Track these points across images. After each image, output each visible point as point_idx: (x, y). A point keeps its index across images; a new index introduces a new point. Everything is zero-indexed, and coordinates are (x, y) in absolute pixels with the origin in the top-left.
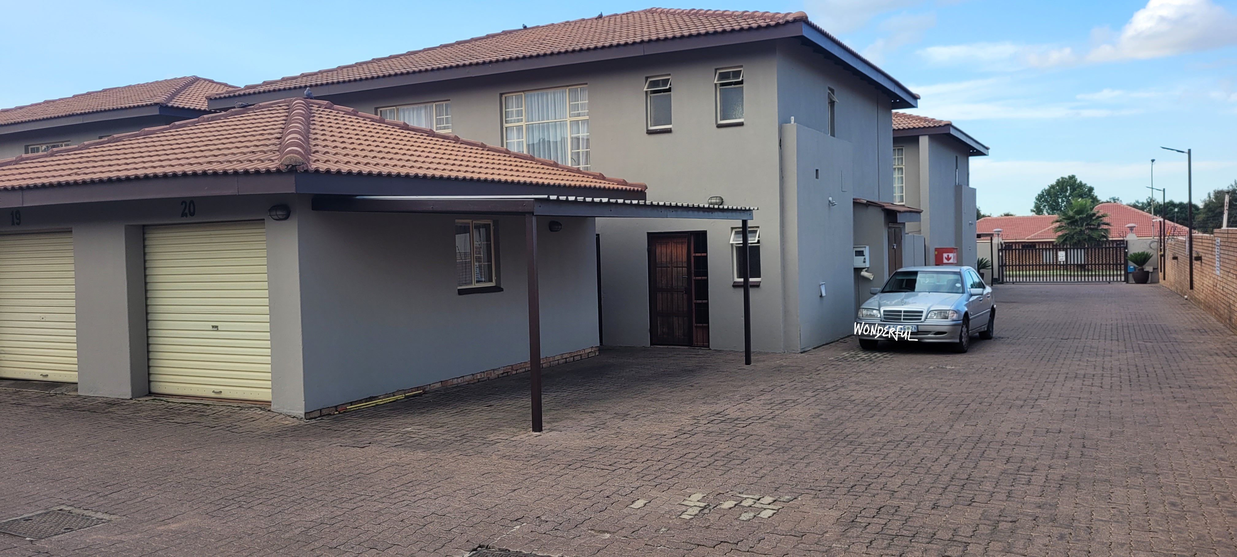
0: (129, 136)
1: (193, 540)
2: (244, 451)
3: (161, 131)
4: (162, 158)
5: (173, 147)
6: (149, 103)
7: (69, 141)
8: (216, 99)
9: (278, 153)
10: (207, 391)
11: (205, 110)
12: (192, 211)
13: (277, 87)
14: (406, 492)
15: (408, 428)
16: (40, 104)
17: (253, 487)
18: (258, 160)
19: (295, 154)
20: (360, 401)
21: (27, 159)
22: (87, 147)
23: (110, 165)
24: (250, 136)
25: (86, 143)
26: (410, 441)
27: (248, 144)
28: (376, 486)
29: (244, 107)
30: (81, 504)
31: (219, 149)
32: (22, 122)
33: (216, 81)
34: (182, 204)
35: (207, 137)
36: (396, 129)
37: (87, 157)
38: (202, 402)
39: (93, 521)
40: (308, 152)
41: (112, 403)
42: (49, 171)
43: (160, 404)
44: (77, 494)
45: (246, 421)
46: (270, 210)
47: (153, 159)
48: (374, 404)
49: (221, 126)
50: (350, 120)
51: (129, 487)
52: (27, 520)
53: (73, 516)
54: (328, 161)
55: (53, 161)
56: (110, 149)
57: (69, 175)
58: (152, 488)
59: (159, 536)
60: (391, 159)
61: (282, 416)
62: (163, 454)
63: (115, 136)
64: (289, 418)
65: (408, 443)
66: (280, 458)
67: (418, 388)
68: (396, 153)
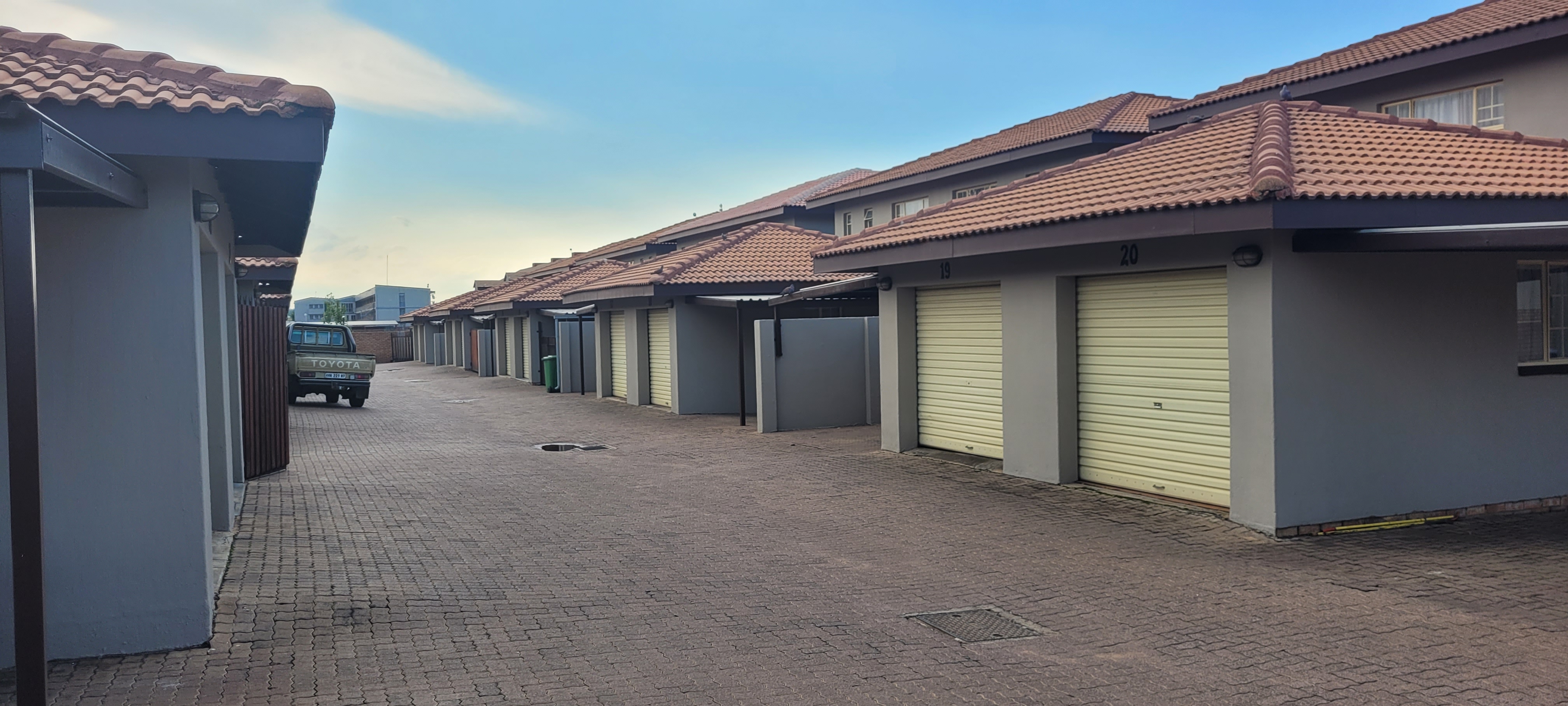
0: (1061, 170)
1: (1140, 680)
2: (1197, 571)
3: (1098, 161)
4: (1100, 193)
5: (1113, 179)
6: (1080, 130)
7: (996, 182)
8: (1159, 116)
9: (1248, 176)
10: (1146, 485)
11: (1145, 133)
12: (1134, 257)
13: (1238, 92)
14: (1445, 673)
15: (1436, 570)
16: (967, 144)
17: (1213, 623)
18: (1222, 187)
19: (1274, 174)
20: (1356, 522)
21: (957, 204)
22: (1017, 187)
23: (1042, 206)
24: (1208, 157)
25: (1016, 182)
26: (1441, 592)
27: (1207, 167)
28: (1393, 655)
29: (1199, 121)
30: (1010, 607)
31: (1169, 177)
32: (951, 165)
33: (1157, 94)
34: (1122, 249)
35: (1153, 163)
36: (1417, 129)
37: (1018, 198)
38: (1141, 498)
39: (1023, 630)
40: (1290, 171)
41: (1040, 487)
42: (979, 216)
43: (1092, 494)
44: (1005, 594)
45: (1196, 530)
46: (1234, 254)
47: (1090, 195)
48: (1377, 528)
49: (1170, 148)
50: (1346, 123)
51: (1061, 595)
52: (956, 616)
53: (1002, 621)
54: (1320, 182)
55: (983, 205)
56: (1040, 187)
57: (1000, 220)
58: (1086, 601)
59: (1099, 666)
60: (1414, 173)
61: (1243, 529)
62: (1097, 559)
63: (1047, 171)
64: (1253, 533)
65: (1440, 595)
66: (1246, 587)
67: (1446, 512)
68: (1421, 165)
